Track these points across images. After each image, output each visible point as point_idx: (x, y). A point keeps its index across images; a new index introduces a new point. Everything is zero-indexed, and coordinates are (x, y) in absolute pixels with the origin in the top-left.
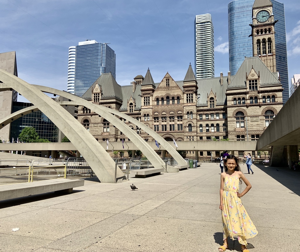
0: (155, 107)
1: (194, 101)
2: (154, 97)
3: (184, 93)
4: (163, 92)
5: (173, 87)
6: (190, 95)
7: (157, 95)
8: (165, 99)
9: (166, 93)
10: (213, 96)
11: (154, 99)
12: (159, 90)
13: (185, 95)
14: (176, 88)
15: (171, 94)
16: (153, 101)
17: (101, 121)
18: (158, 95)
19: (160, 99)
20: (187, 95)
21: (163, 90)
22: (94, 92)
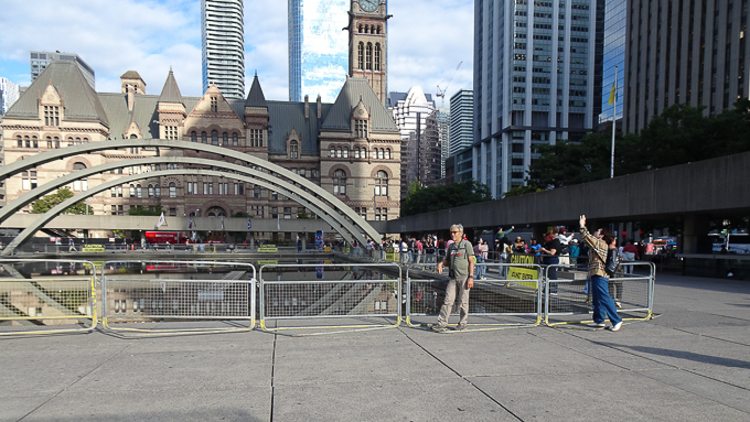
1: (265, 144)
2: (186, 129)
3: (245, 128)
5: (226, 114)
6: (257, 131)
7: (192, 125)
8: (209, 134)
9: (210, 124)
10: (297, 139)
11: (186, 133)
12: (196, 117)
13: (249, 131)
14: (231, 116)
15: (221, 126)
16: (184, 135)
17: (67, 166)
19: (199, 133)
20: (252, 131)
22: (43, 102)
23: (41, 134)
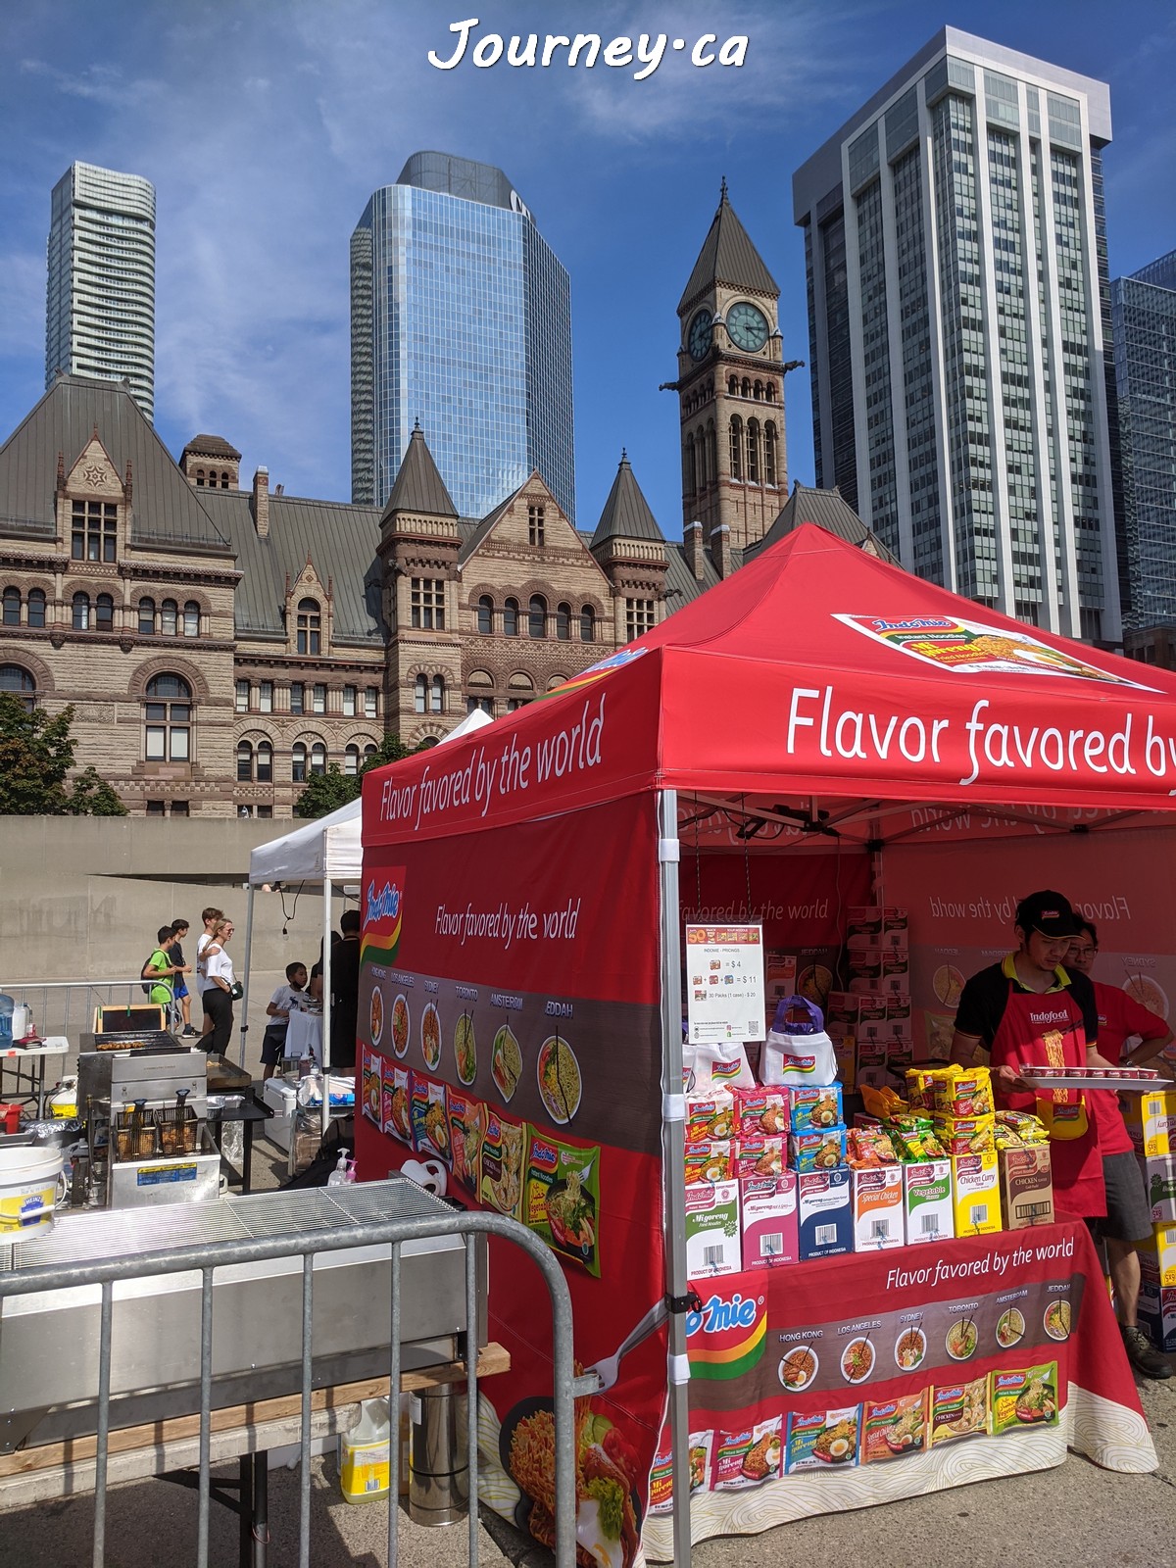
0: (472, 643)
2: (467, 588)
3: (612, 592)
4: (515, 566)
5: (567, 553)
6: (640, 602)
7: (483, 580)
8: (524, 605)
9: (528, 577)
11: (465, 600)
12: (493, 557)
13: (622, 603)
14: (578, 559)
15: (555, 586)
16: (461, 606)
17: (134, 683)
18: (488, 580)
19: (499, 603)
20: (629, 602)
21: (514, 559)
22: (71, 488)
23: (59, 583)
